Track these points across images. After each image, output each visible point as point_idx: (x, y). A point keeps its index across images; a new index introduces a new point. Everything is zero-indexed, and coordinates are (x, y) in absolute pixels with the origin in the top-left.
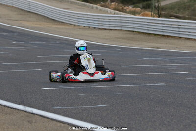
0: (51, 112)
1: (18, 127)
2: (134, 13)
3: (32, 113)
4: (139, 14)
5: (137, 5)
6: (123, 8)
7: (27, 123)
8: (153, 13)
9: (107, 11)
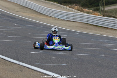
0: (34, 66)
1: (14, 73)
2: (88, 13)
3: (23, 66)
5: (91, 8)
6: (82, 10)
7: (20, 71)
8: (100, 14)
9: (73, 11)
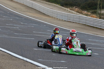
0: (36, 62)
1: (18, 67)
2: (87, 15)
3: (27, 61)
4: (89, 16)
5: (89, 11)
6: (81, 12)
7: (23, 66)
8: (97, 16)
9: (73, 12)
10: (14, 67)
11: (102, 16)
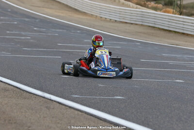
0: (69, 100)
1: (36, 112)
2: (155, 9)
3: (50, 100)
4: (160, 10)
5: (160, 1)
6: (145, 4)
7: (45, 109)
8: (174, 11)
9: (129, 5)
10: (27, 111)
11: (184, 11)
